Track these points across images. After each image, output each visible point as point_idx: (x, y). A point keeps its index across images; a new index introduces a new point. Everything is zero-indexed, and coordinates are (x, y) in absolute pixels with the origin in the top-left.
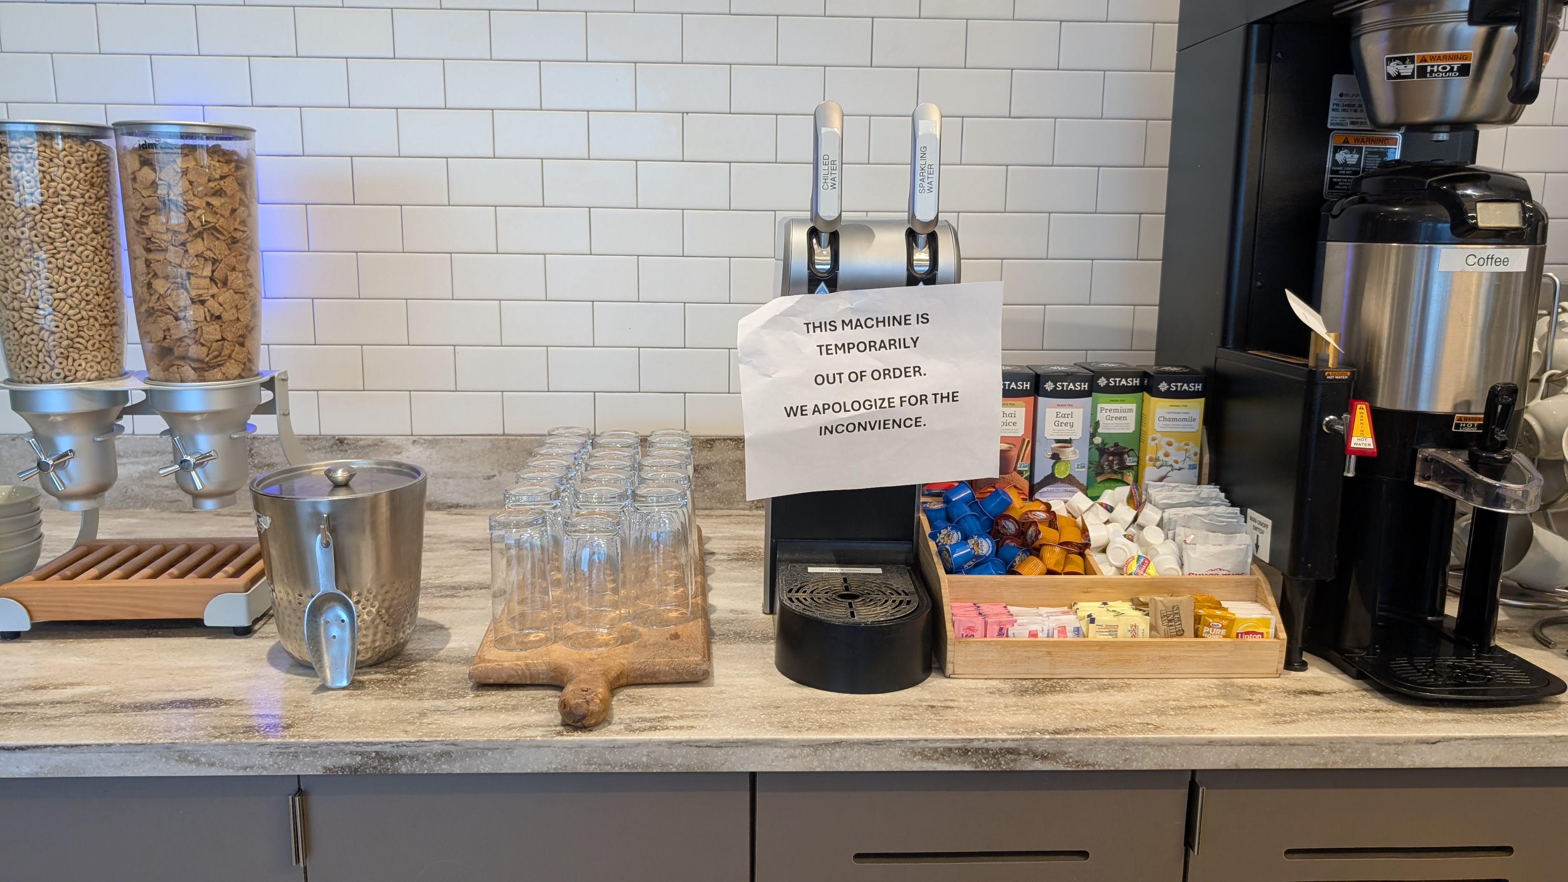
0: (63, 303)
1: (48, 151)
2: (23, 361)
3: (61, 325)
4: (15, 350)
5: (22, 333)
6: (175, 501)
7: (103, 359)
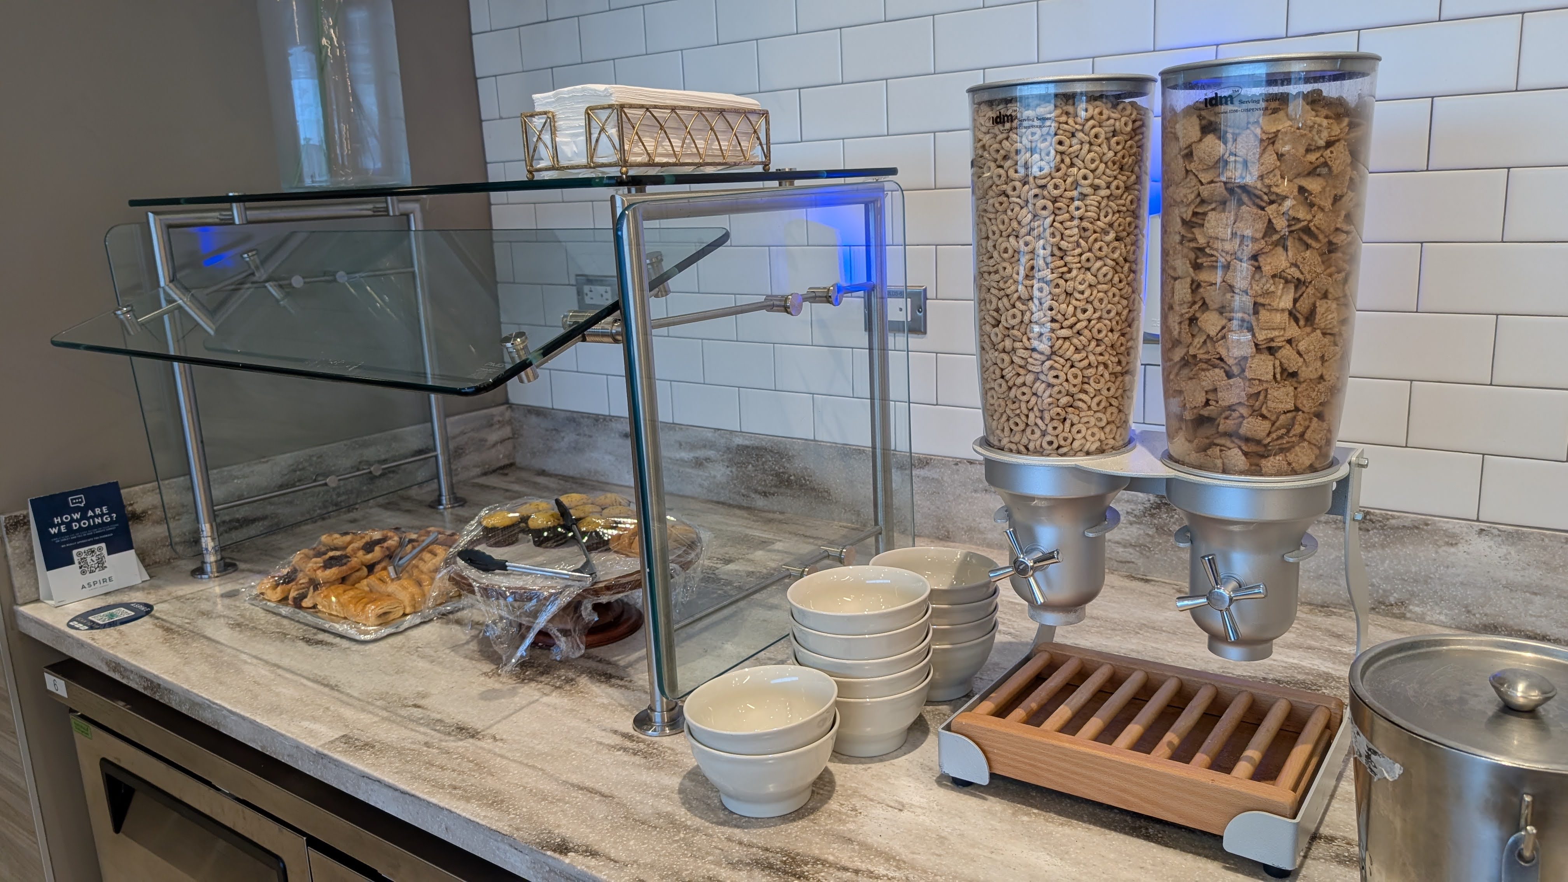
0: (1067, 343)
1: (1071, 121)
2: (1008, 420)
3: (1062, 376)
4: (1000, 406)
5: (1011, 383)
6: (1125, 562)
7: (1108, 423)
